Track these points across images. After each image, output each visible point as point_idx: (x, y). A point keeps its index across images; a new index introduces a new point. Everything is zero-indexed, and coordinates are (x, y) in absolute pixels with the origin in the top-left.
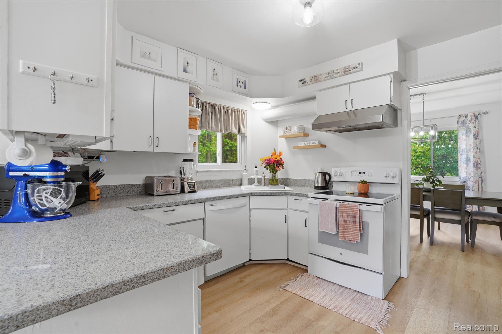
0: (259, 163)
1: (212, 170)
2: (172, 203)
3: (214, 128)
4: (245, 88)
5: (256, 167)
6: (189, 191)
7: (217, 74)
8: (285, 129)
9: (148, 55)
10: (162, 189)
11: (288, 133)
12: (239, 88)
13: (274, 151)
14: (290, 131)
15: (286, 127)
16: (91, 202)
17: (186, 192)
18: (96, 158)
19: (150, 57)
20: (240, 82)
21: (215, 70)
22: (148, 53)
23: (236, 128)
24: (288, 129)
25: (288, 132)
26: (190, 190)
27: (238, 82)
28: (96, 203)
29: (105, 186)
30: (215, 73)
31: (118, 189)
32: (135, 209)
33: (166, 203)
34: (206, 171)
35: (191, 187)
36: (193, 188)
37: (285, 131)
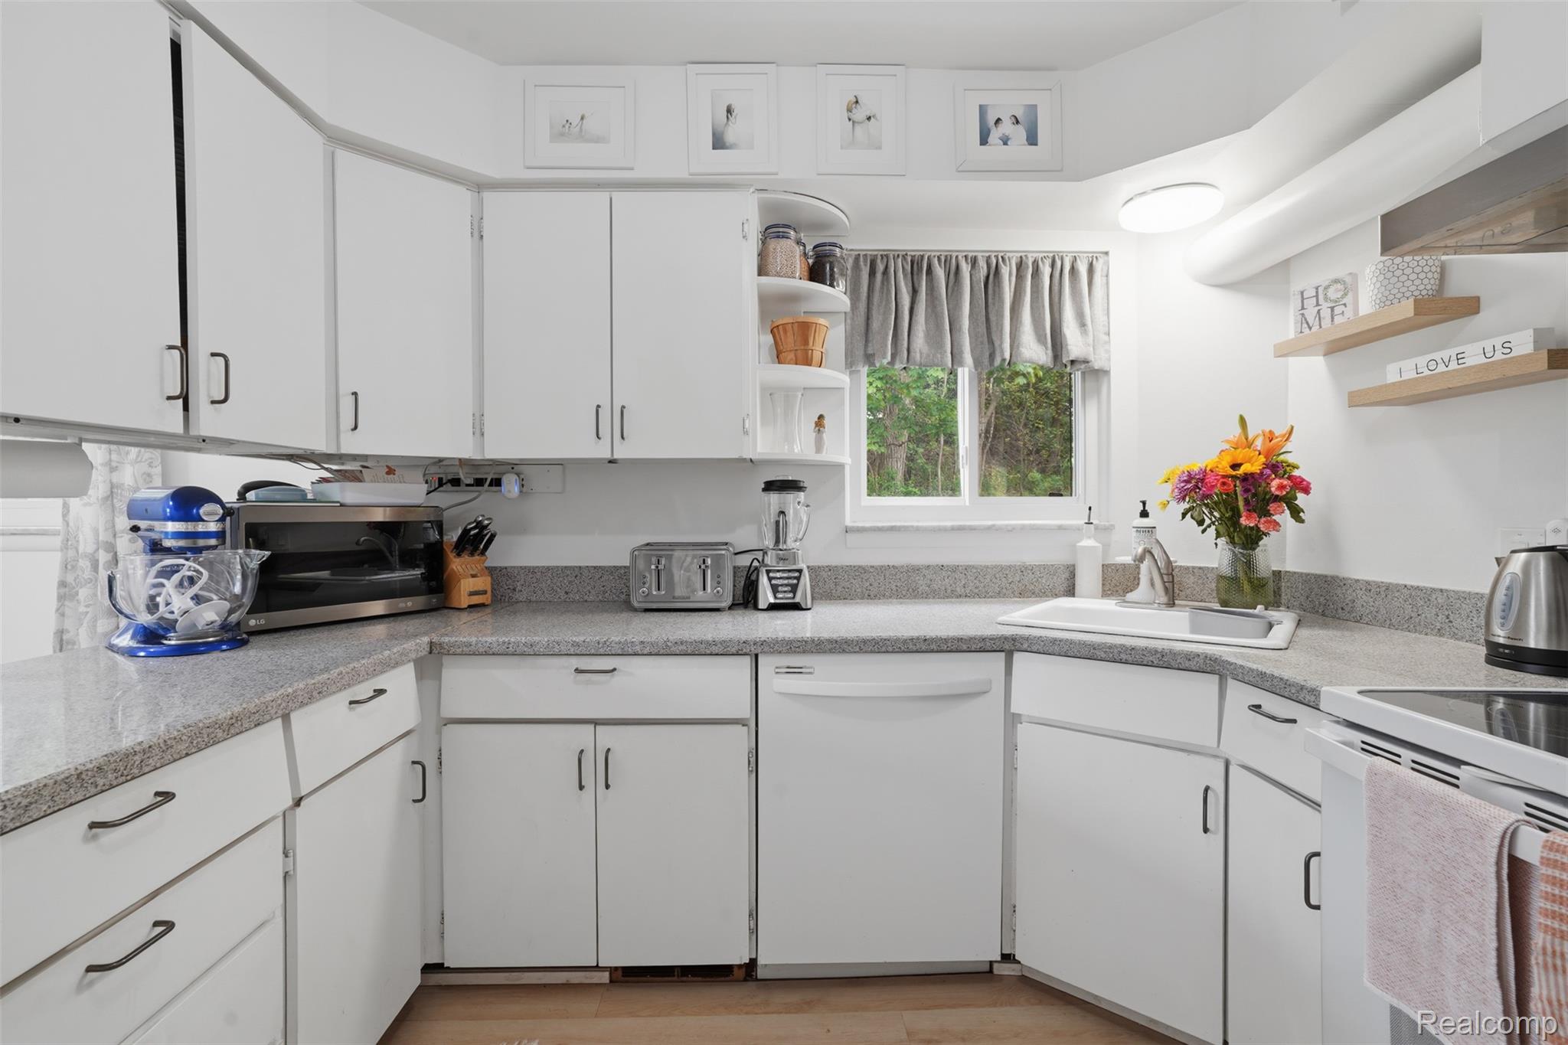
0: (1161, 494)
1: (912, 526)
2: (599, 643)
3: (921, 354)
4: (1032, 140)
5: (1144, 514)
6: (770, 604)
7: (869, 118)
8: (1310, 303)
9: (579, 127)
10: (659, 590)
11: (1326, 323)
12: (994, 150)
13: (1238, 430)
14: (1337, 310)
15: (1317, 288)
16: (451, 611)
17: (760, 607)
18: (491, 485)
19: (583, 134)
20: (998, 121)
21: (857, 102)
22: (575, 121)
23: (1040, 338)
24: (1326, 299)
25: (1326, 313)
26: (772, 600)
27: (991, 121)
28: (465, 617)
29: (525, 567)
30: (859, 114)
31: (561, 579)
32: (464, 649)
33: (575, 642)
34: (883, 527)
35: (780, 588)
36: (790, 592)
37: (1311, 313)
